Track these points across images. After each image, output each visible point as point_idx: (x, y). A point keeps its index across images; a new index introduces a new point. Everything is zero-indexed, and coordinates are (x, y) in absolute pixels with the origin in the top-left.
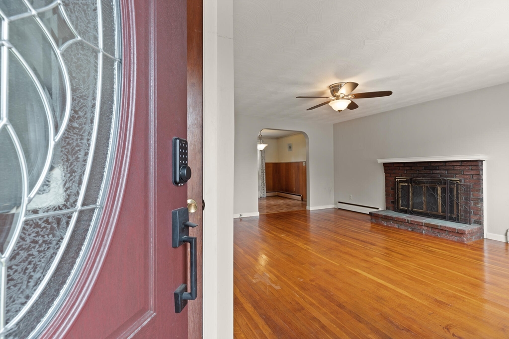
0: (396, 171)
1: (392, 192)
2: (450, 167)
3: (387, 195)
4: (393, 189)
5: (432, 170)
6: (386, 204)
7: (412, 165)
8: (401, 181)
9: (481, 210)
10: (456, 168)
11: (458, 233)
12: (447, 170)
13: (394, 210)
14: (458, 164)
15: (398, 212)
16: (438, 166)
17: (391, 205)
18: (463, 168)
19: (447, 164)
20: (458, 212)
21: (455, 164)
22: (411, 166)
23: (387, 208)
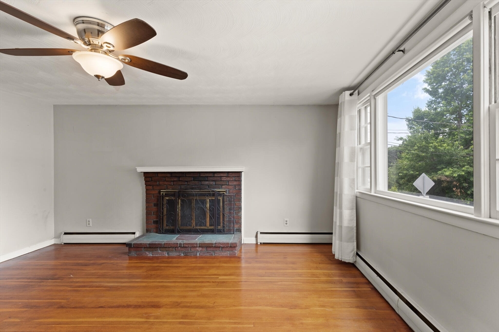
0: (161, 183)
1: (154, 209)
2: (218, 178)
3: (148, 213)
4: (156, 205)
5: (201, 181)
6: (147, 226)
7: (180, 175)
8: (167, 195)
9: (240, 218)
10: (224, 179)
11: (231, 247)
12: (215, 181)
13: (157, 232)
14: (225, 175)
15: (163, 233)
16: (207, 177)
17: (153, 226)
18: (228, 179)
19: (216, 175)
20: (224, 223)
21: (222, 175)
22: (179, 177)
23: (148, 231)
